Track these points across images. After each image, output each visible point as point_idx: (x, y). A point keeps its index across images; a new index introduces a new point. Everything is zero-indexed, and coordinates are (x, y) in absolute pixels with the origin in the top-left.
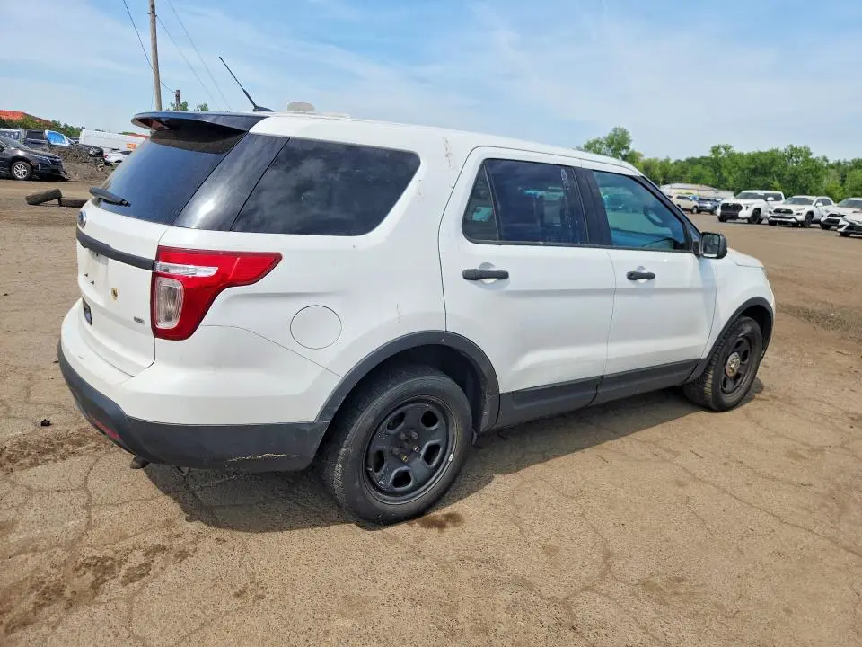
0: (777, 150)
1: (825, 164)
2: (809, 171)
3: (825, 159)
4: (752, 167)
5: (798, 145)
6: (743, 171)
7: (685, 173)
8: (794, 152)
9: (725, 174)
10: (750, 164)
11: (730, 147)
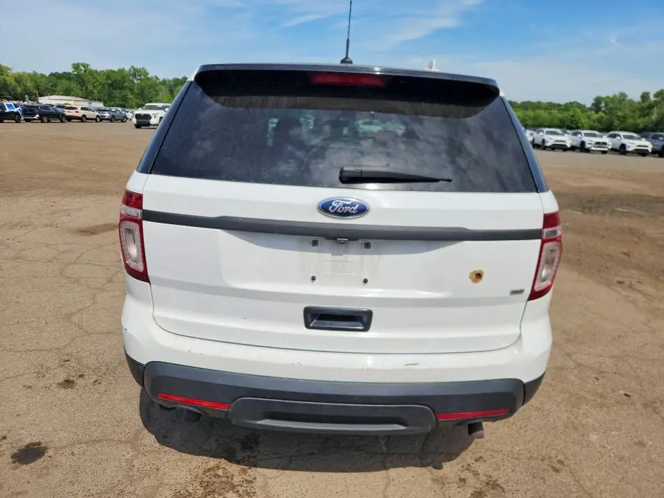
0: (124, 69)
1: (158, 81)
2: (151, 87)
3: (157, 78)
4: (110, 82)
5: (138, 66)
6: (103, 85)
7: (55, 85)
8: (136, 72)
9: (90, 88)
10: (107, 80)
11: (88, 65)
